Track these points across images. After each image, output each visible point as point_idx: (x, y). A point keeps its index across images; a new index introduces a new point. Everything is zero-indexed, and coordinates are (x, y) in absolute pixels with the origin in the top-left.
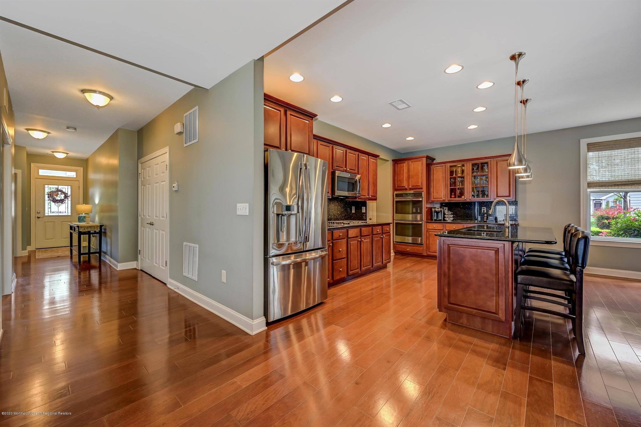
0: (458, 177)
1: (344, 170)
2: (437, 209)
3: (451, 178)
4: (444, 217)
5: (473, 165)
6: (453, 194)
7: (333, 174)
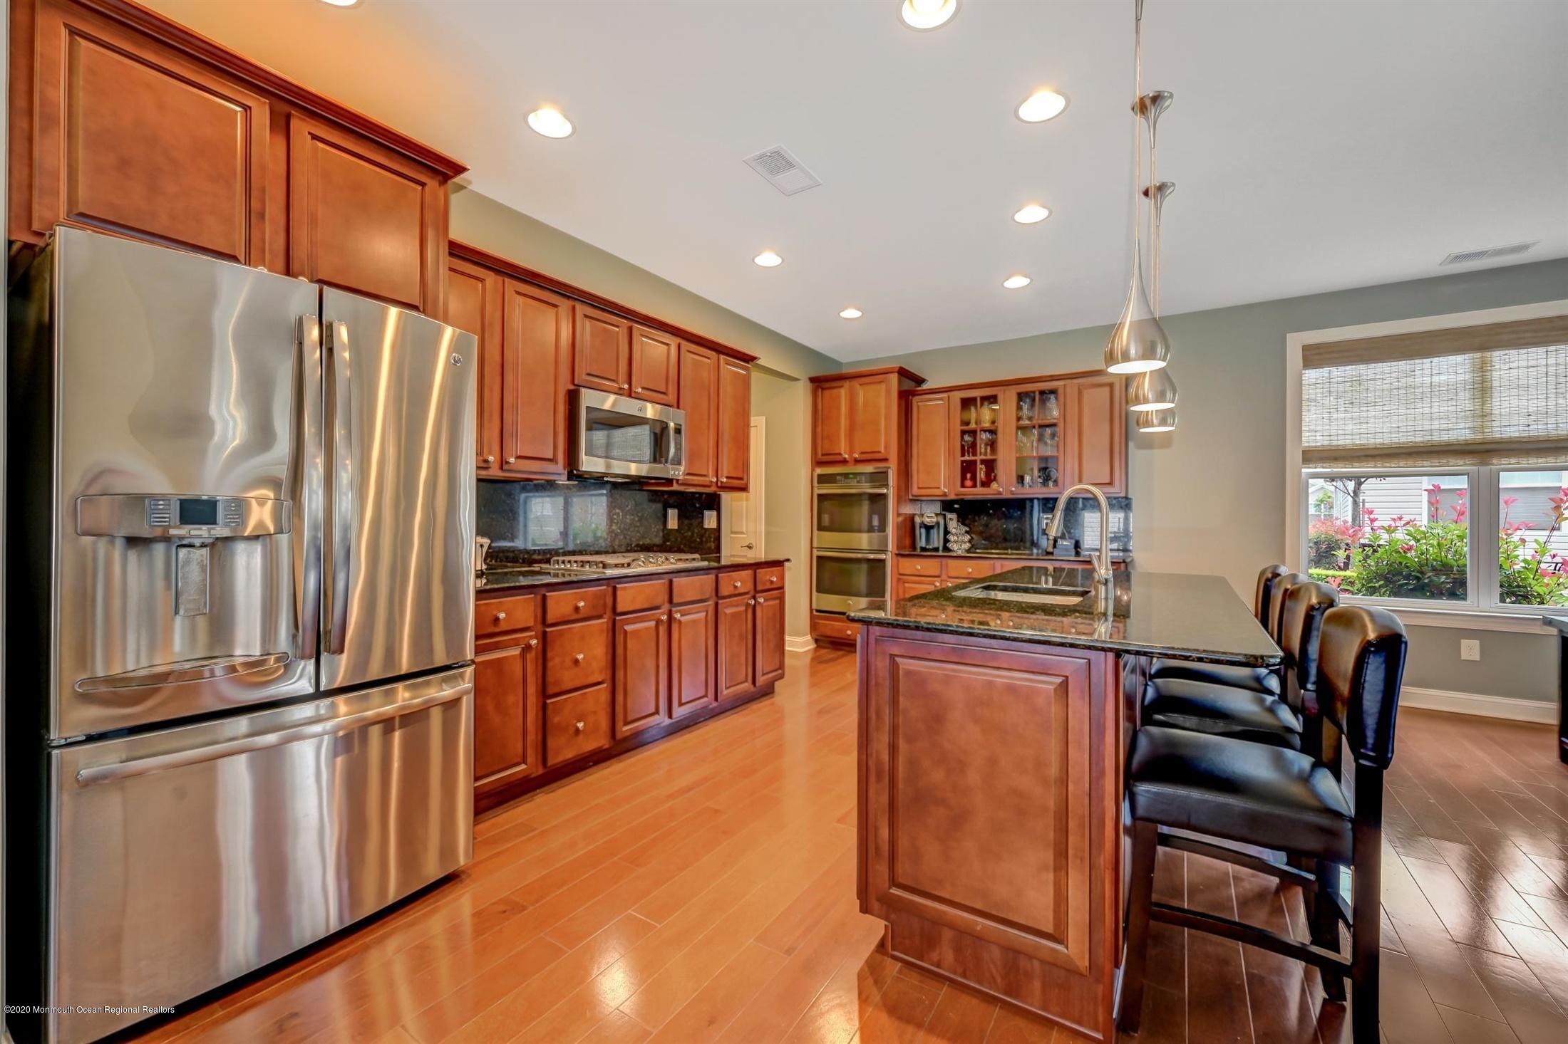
0: (981, 431)
1: (620, 389)
2: (928, 520)
3: (963, 433)
4: (946, 541)
5: (1021, 397)
6: (969, 476)
7: (573, 398)
